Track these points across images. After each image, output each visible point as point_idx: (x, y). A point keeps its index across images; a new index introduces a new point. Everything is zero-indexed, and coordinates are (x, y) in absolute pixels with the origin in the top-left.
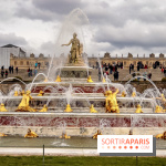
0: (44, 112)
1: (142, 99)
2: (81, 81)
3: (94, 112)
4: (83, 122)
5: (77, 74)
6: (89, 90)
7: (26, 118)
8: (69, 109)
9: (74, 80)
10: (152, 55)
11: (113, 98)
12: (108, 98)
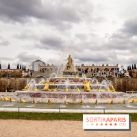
0: (55, 91)
1: (101, 85)
2: (73, 77)
3: (79, 91)
4: (74, 96)
5: (71, 74)
6: (76, 81)
7: (47, 94)
8: (67, 90)
9: (69, 77)
10: (103, 65)
11: (88, 85)
12: (85, 85)
